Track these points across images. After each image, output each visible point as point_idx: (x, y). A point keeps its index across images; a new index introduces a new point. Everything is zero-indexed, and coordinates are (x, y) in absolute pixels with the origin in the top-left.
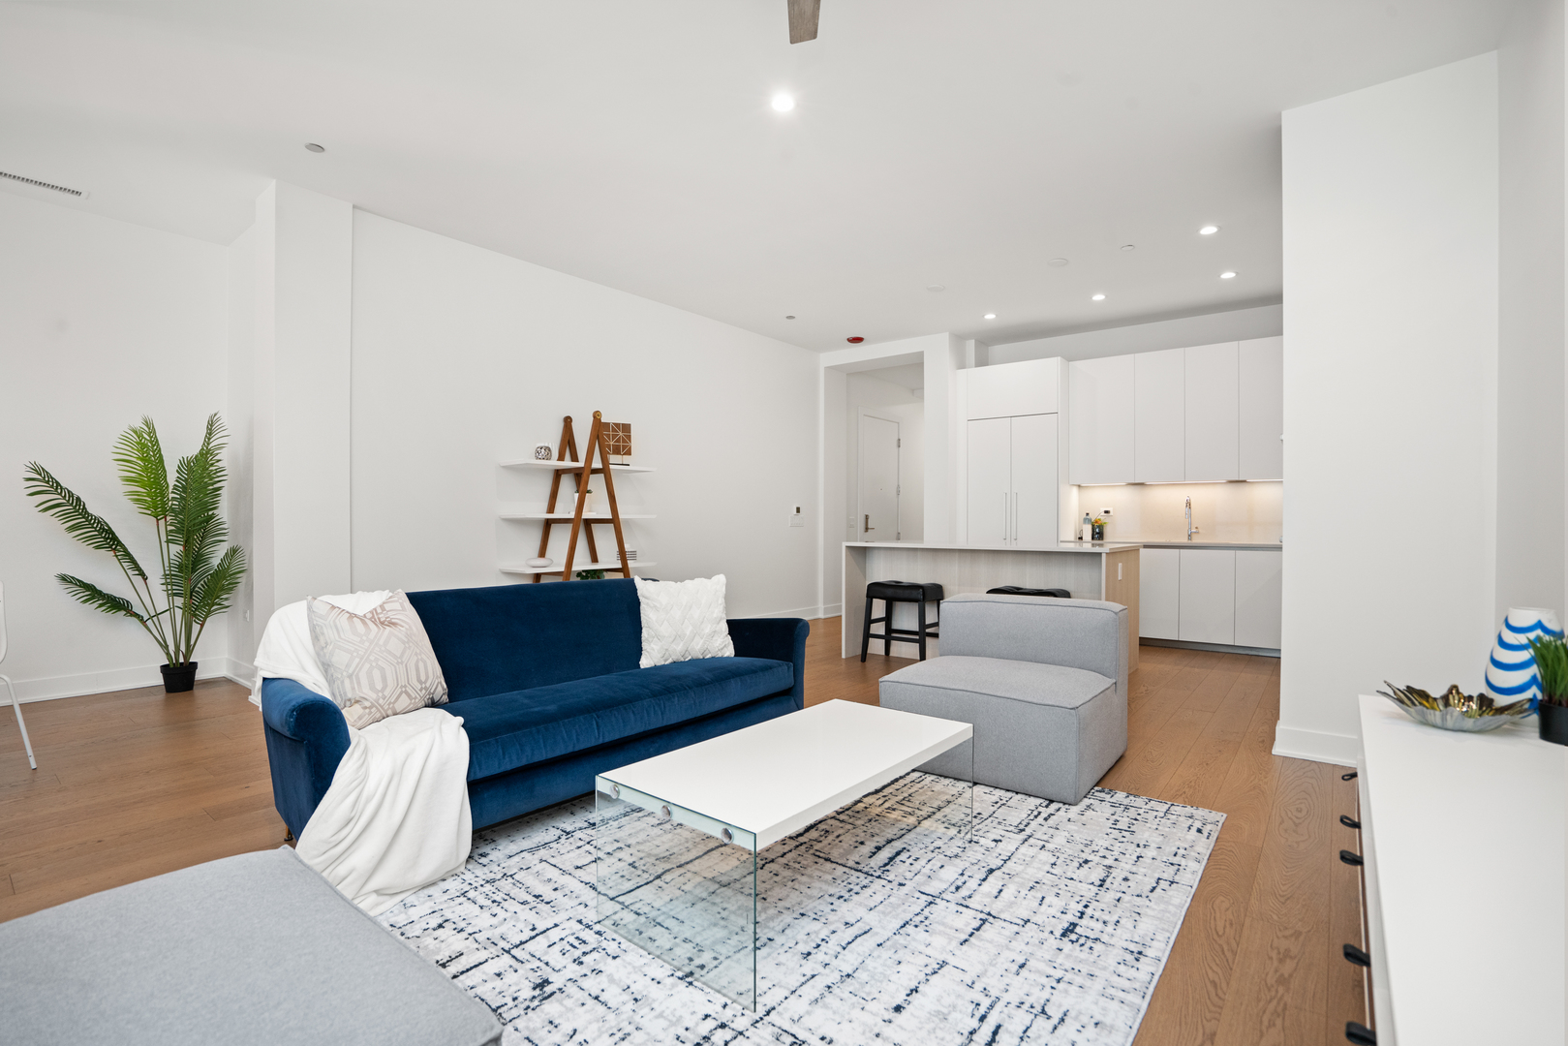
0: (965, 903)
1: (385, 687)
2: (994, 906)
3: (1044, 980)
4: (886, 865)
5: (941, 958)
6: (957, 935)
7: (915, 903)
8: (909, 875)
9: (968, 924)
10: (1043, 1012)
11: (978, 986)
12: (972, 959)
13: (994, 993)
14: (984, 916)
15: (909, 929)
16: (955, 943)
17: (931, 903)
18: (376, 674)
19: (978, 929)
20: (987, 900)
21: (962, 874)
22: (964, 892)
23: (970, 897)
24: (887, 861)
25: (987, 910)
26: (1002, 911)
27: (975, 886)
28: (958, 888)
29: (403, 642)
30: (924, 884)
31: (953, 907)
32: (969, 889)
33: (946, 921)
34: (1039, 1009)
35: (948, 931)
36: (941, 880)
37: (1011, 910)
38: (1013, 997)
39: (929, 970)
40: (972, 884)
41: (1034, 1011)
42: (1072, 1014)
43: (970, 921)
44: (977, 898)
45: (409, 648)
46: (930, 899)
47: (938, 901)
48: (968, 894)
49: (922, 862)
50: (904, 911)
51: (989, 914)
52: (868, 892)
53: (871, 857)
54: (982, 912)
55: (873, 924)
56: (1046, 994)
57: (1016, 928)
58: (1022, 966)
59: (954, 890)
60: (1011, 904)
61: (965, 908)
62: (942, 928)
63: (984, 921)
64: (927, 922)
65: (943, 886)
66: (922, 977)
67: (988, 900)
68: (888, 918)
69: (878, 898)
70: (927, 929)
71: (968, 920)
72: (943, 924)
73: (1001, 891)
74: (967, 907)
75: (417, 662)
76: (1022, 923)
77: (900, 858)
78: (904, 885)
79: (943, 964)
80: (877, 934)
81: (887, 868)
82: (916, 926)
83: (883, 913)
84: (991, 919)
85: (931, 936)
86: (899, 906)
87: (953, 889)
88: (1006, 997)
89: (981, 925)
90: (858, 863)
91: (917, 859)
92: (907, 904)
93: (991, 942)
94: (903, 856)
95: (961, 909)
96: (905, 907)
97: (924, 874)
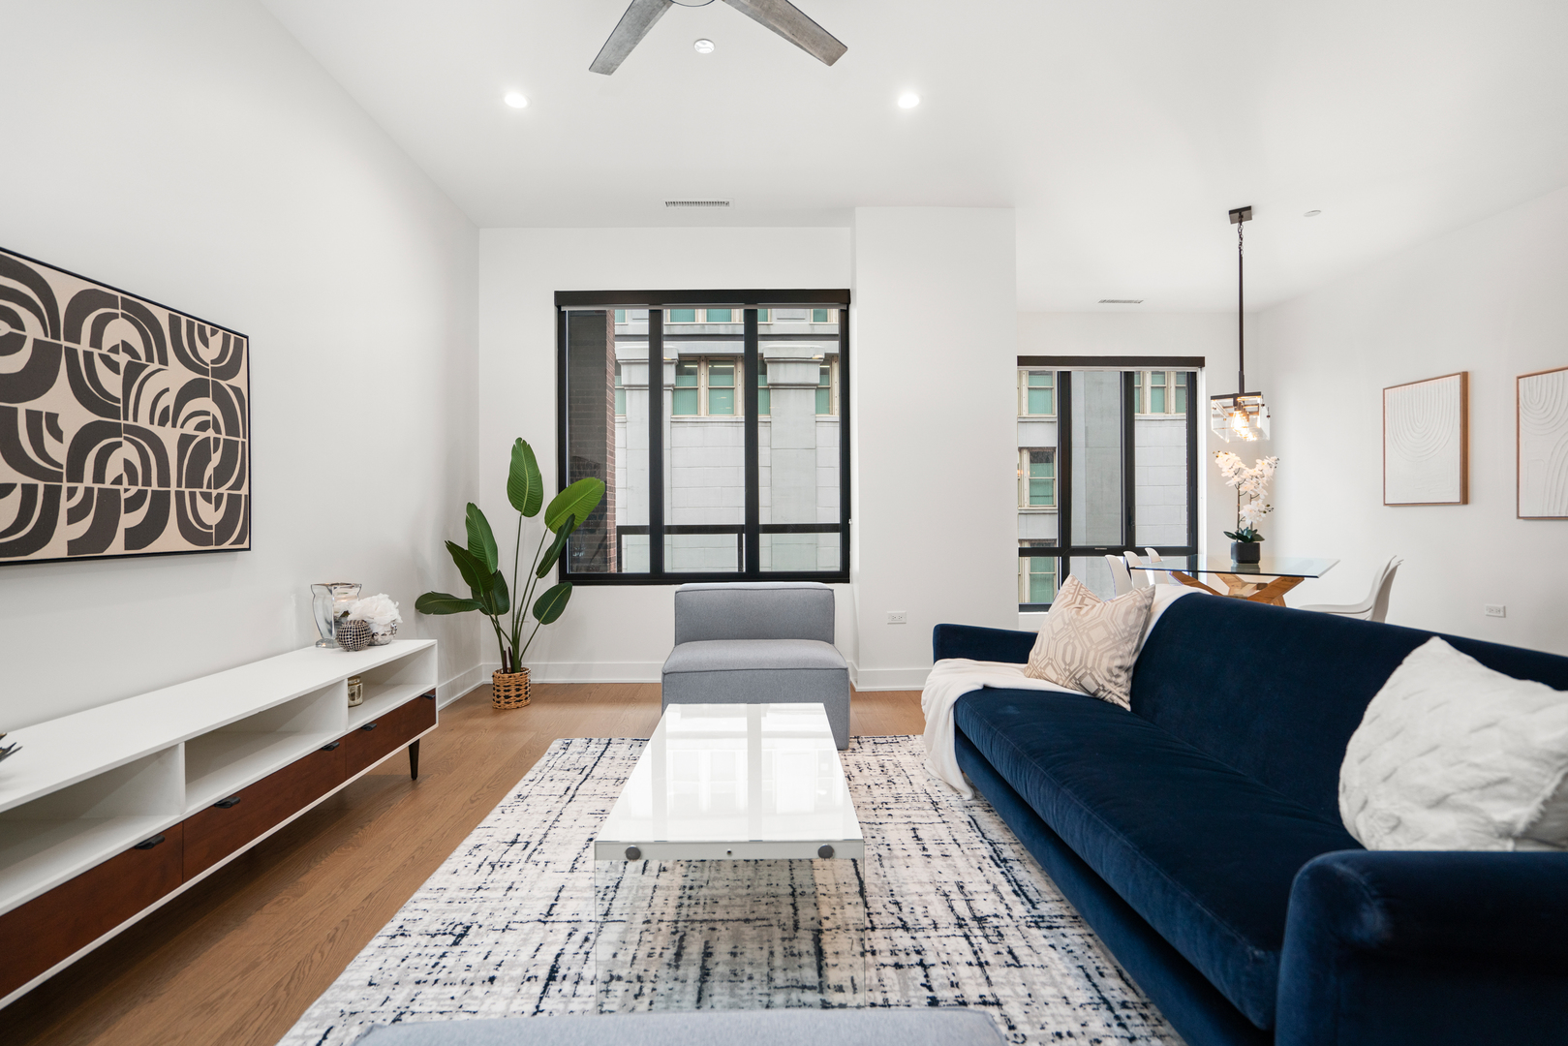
0: (573, 925)
1: (1072, 662)
2: (542, 935)
3: (491, 885)
4: (682, 939)
5: (576, 874)
6: (570, 894)
7: (622, 909)
8: (647, 937)
9: (563, 906)
10: (493, 867)
11: (542, 865)
12: (550, 881)
13: (530, 865)
14: (550, 919)
15: (612, 884)
16: (569, 885)
17: (606, 915)
18: (1070, 649)
19: (553, 905)
20: (551, 938)
21: (587, 953)
22: (578, 937)
23: (570, 935)
24: (684, 944)
25: (548, 925)
26: (532, 931)
27: (567, 947)
28: (586, 939)
29: (1065, 623)
30: (626, 931)
31: (583, 917)
32: (574, 942)
33: (586, 902)
34: (497, 867)
35: (579, 894)
36: (610, 943)
37: (522, 936)
38: (515, 867)
39: (581, 860)
40: (571, 948)
41: (500, 864)
42: (473, 872)
43: (562, 910)
44: (563, 936)
45: (1067, 629)
46: (609, 918)
47: (600, 919)
48: (573, 938)
49: (641, 954)
50: (627, 898)
51: (545, 922)
52: (673, 902)
53: (707, 943)
54: (553, 922)
55: (644, 878)
56: (491, 877)
57: (517, 918)
58: (510, 888)
59: (589, 936)
60: (525, 941)
61: (571, 919)
62: (586, 895)
63: (549, 914)
64: (601, 895)
65: (603, 937)
66: (584, 855)
67: (549, 939)
68: (636, 885)
69: (658, 901)
70: (597, 889)
71: (564, 911)
72: (586, 899)
73: (537, 950)
74: (569, 922)
75: (1067, 644)
76: (511, 926)
77: (673, 950)
78: (644, 923)
79: (573, 869)
80: (636, 872)
81: (677, 937)
82: (608, 887)
83: (643, 888)
84: (542, 918)
85: (591, 885)
86: (634, 900)
87: (592, 937)
88: (520, 866)
89: (550, 909)
90: (714, 929)
91: (650, 955)
92: (628, 905)
93: (539, 899)
94: (669, 955)
95: (575, 918)
96: (628, 902)
97: (631, 943)
